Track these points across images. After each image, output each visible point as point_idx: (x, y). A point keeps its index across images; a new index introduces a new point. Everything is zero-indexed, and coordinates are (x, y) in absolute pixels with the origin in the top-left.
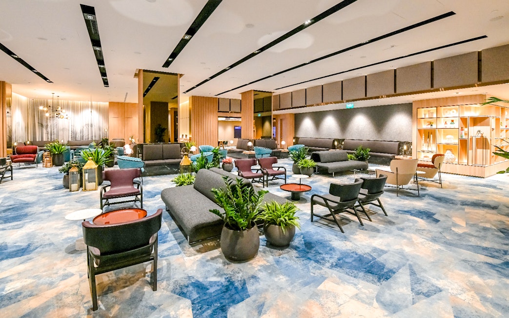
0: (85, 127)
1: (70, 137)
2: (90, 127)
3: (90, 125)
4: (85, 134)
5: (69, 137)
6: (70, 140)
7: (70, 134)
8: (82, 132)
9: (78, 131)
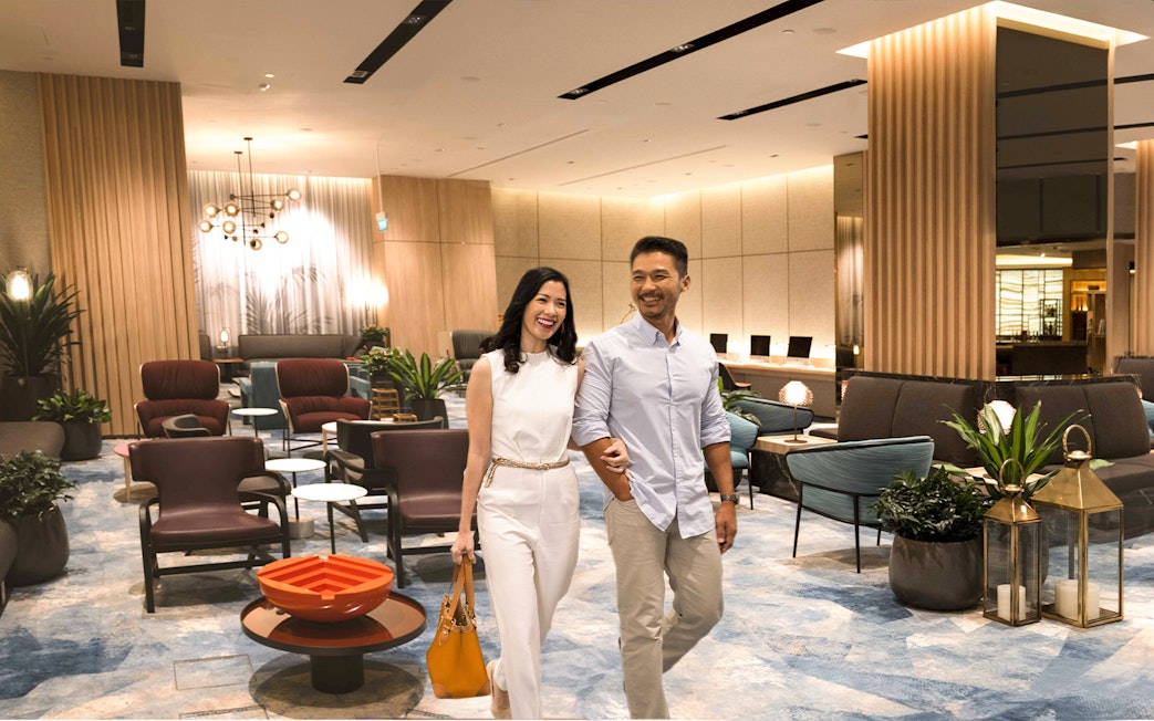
0: (291, 280)
1: (244, 321)
2: (308, 280)
3: (307, 272)
4: (294, 308)
5: (240, 323)
6: (245, 332)
7: (244, 311)
8: (282, 299)
9: (271, 299)
